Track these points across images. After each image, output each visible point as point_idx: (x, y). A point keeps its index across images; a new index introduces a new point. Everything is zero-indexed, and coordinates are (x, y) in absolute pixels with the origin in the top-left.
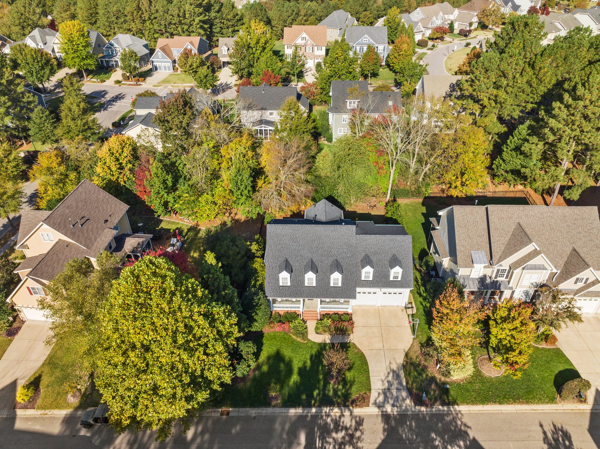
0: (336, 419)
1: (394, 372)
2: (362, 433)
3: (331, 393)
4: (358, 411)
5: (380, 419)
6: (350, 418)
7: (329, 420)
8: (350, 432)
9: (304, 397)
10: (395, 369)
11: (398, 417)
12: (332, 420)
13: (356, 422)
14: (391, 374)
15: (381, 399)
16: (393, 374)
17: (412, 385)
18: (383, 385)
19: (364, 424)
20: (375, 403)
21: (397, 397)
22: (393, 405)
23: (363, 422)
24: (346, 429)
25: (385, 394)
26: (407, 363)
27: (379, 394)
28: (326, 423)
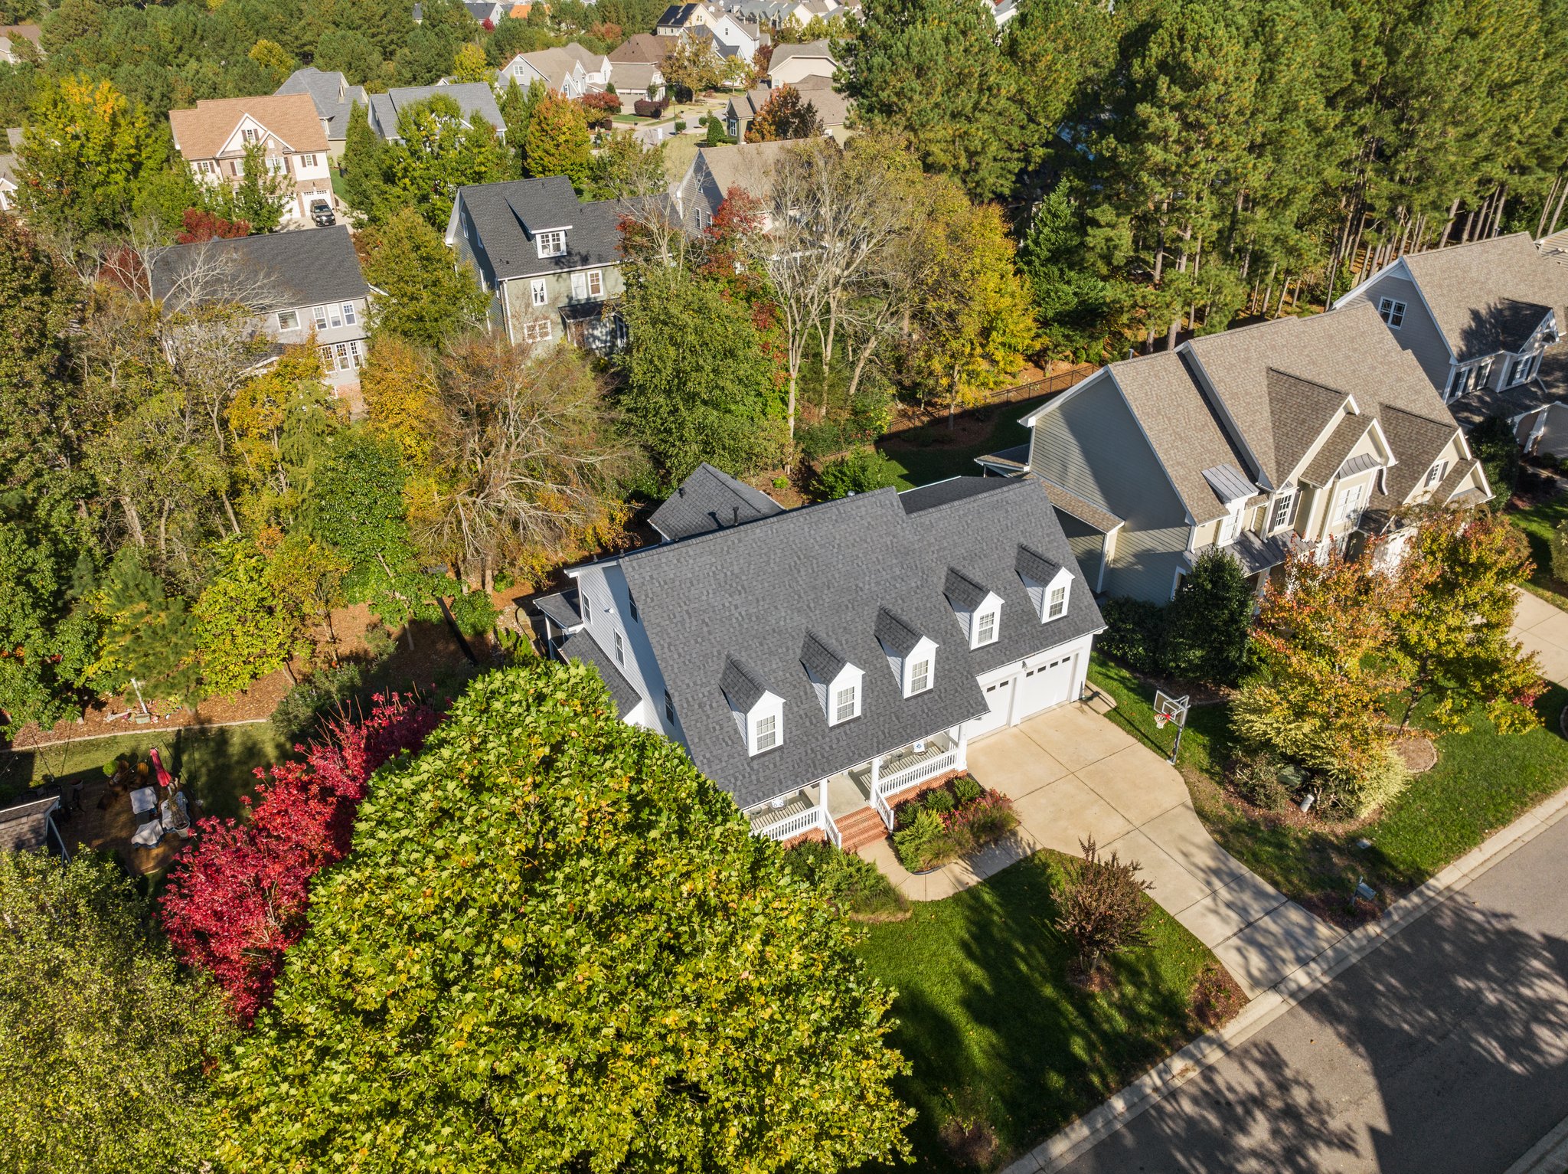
0: (1205, 1093)
1: (1216, 872)
2: (1309, 1088)
3: (1121, 1023)
4: (1235, 1031)
5: (1306, 1018)
6: (1236, 1066)
7: (1187, 1107)
8: (1276, 1104)
9: (1056, 1081)
10: (1212, 864)
11: (1342, 986)
12: (1195, 1101)
13: (1262, 1065)
14: (1218, 884)
15: (1257, 962)
16: (1221, 880)
17: (1290, 882)
18: (1225, 920)
19: (1285, 1055)
20: (1255, 983)
21: (1289, 934)
22: (1303, 962)
23: (1276, 1053)
24: (1256, 1101)
25: (1252, 942)
26: (1221, 833)
27: (1239, 950)
28: (1190, 1121)
